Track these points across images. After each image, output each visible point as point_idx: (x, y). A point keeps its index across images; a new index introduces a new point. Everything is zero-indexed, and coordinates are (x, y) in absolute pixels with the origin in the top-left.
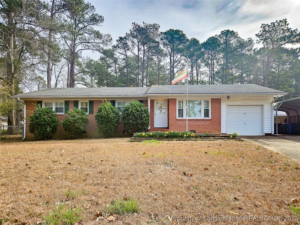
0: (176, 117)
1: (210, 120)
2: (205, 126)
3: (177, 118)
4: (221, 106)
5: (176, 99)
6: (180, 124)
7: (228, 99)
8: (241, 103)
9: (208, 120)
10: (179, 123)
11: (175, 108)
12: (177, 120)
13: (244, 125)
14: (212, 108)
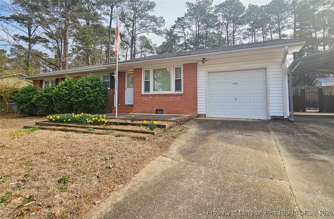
0: (141, 92)
1: (181, 95)
2: (175, 103)
3: (143, 92)
4: (196, 73)
5: (142, 68)
6: (145, 101)
7: (204, 63)
8: (228, 67)
9: (179, 95)
10: (145, 99)
11: (140, 80)
12: (142, 95)
13: (234, 101)
14: (184, 78)
